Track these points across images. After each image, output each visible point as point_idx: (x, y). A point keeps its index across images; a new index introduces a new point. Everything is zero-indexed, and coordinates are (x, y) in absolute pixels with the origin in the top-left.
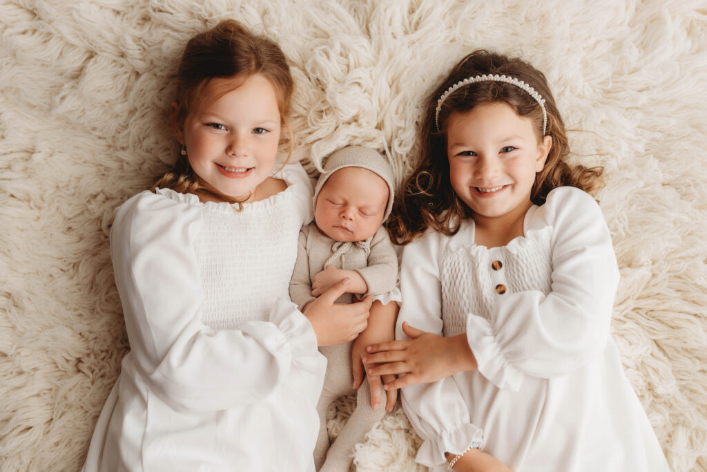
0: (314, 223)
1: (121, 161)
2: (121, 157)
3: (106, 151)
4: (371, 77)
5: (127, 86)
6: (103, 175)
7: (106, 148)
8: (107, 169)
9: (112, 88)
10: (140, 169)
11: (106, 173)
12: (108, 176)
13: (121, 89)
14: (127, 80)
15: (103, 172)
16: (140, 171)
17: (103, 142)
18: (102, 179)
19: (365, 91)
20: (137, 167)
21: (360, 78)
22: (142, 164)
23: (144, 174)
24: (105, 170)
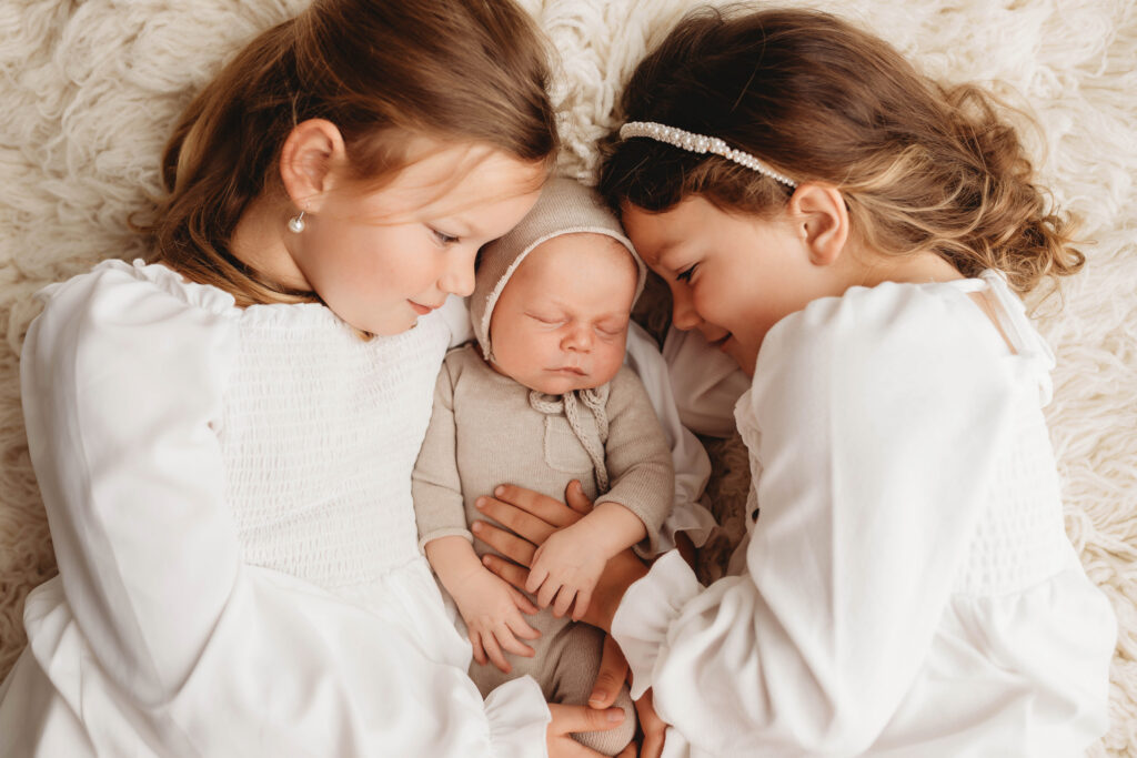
0: (473, 344)
1: (51, 199)
2: (53, 191)
3: (22, 175)
4: (605, 19)
5: (50, 29)
6: (17, 228)
7: (22, 169)
8: (25, 216)
9: (18, 32)
10: (95, 218)
11: (23, 225)
12: (26, 230)
13: (38, 35)
14: (50, 15)
15: (15, 222)
16: (93, 223)
17: (13, 156)
18: (13, 235)
19: (589, 45)
20: (88, 215)
21: (578, 18)
22: (99, 206)
23: (102, 230)
24: (19, 219)
